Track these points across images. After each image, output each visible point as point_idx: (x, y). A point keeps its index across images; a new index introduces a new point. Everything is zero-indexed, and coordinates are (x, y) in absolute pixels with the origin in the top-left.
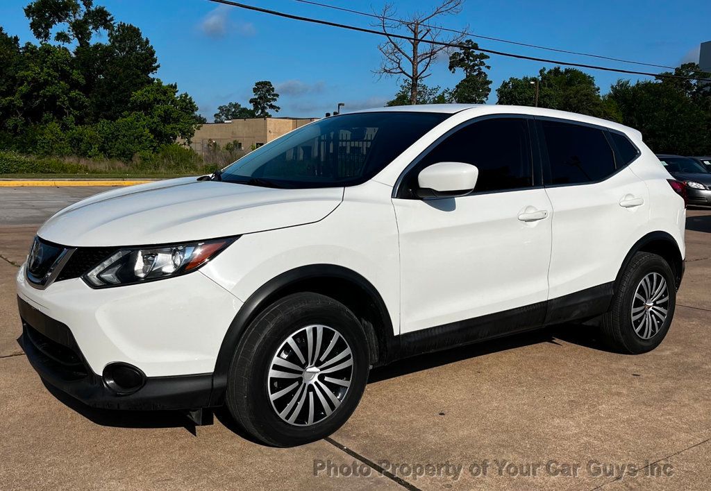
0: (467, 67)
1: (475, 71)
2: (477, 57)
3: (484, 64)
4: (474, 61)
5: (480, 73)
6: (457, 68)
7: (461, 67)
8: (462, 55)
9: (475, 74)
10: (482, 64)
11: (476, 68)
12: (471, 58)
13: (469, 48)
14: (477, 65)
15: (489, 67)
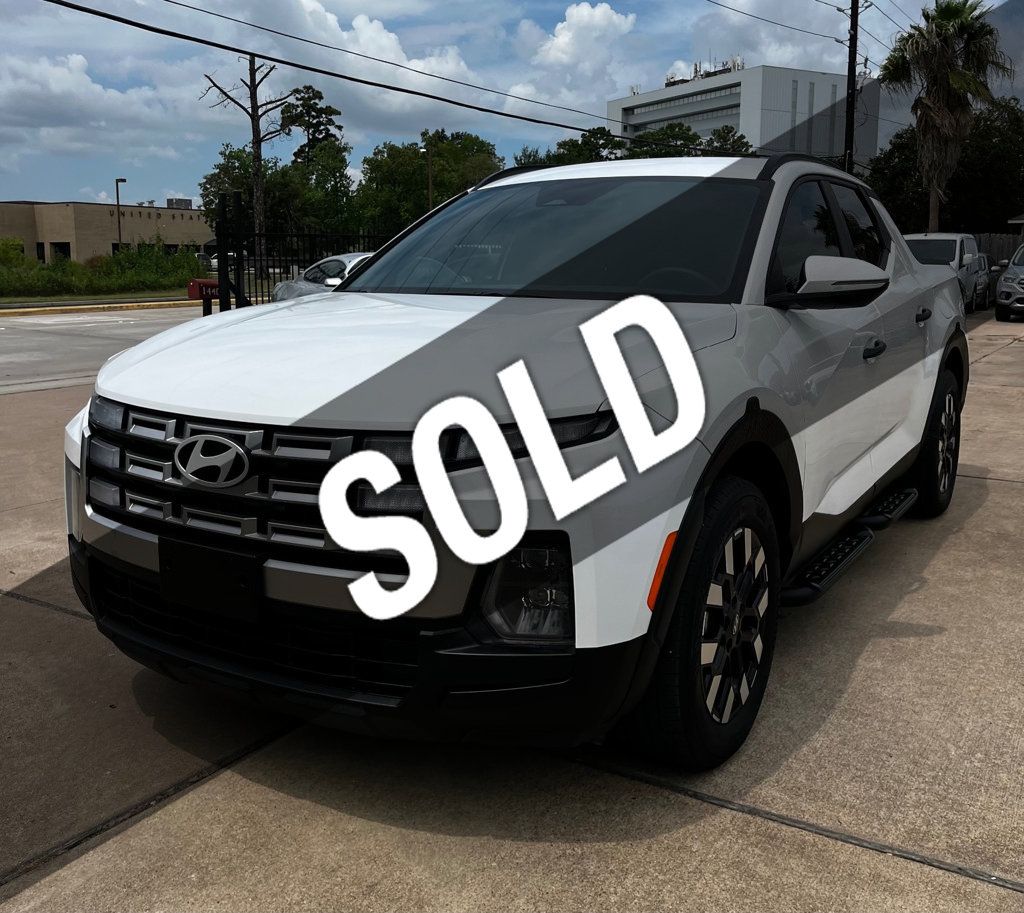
0: (308, 126)
1: (321, 133)
2: (321, 111)
3: (333, 123)
4: (317, 117)
5: (329, 135)
6: (293, 128)
7: (300, 125)
8: (299, 110)
9: (321, 136)
10: (331, 122)
11: (322, 127)
12: (313, 113)
13: (310, 99)
14: (323, 124)
15: (340, 128)
